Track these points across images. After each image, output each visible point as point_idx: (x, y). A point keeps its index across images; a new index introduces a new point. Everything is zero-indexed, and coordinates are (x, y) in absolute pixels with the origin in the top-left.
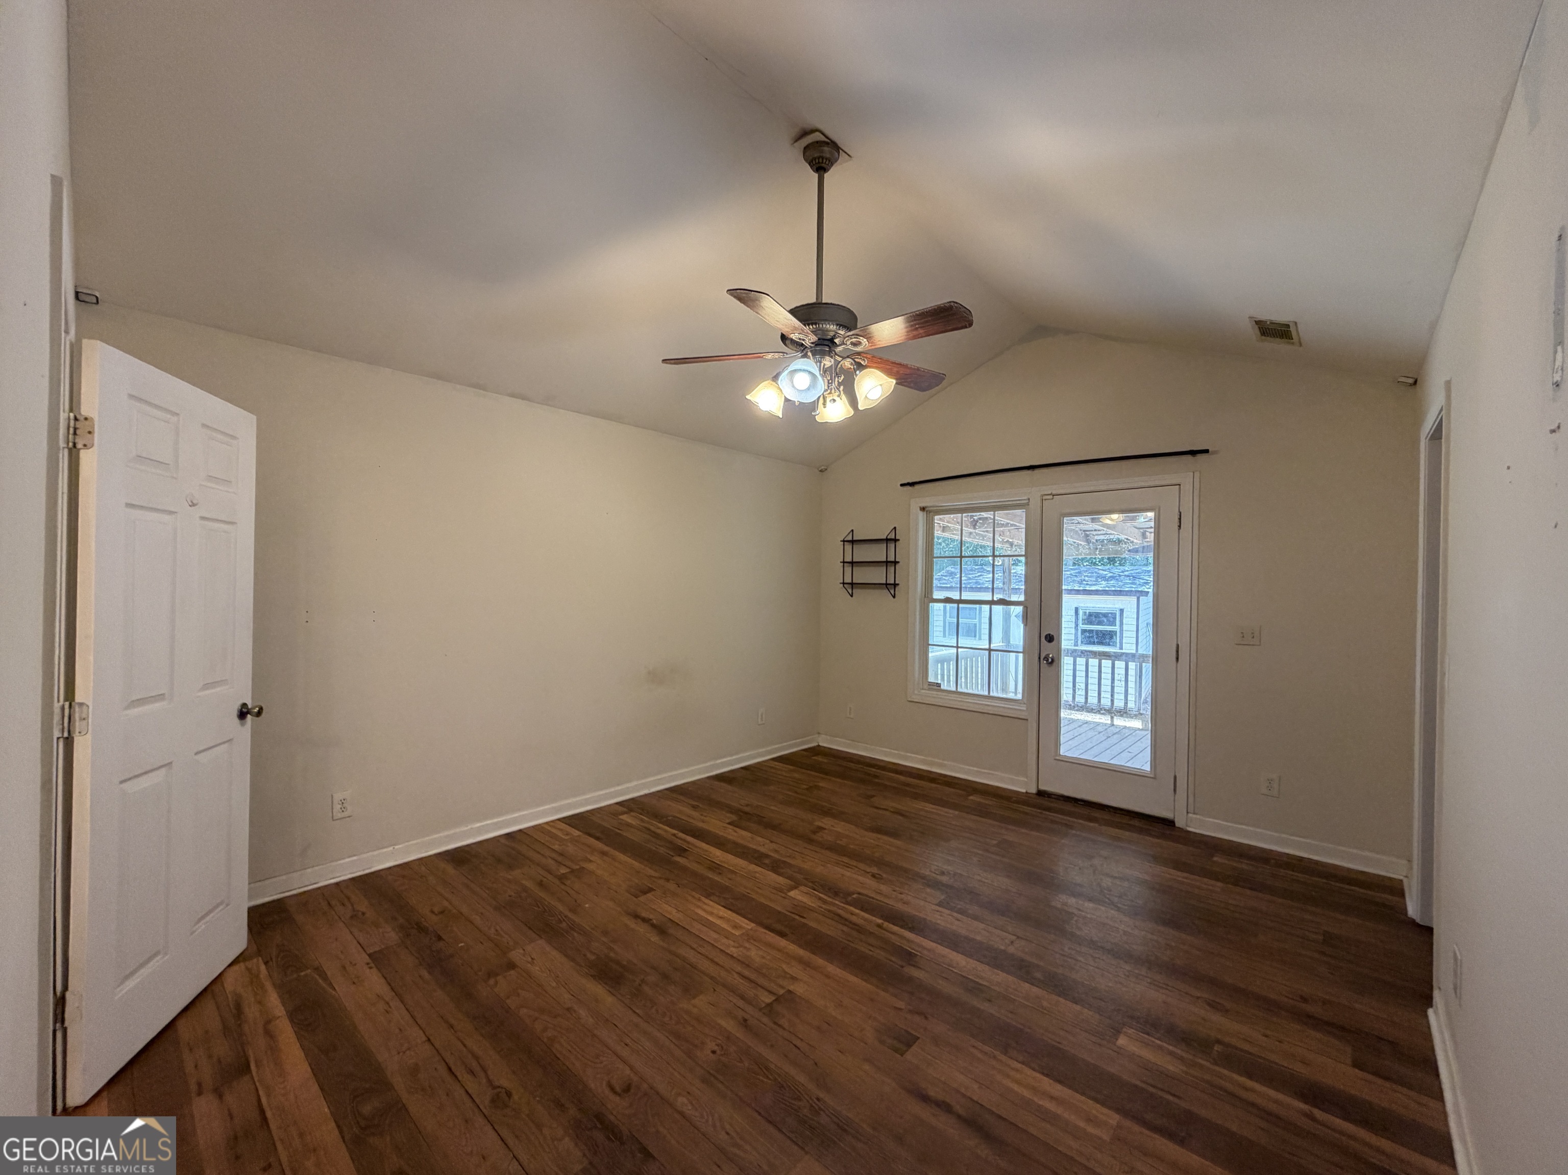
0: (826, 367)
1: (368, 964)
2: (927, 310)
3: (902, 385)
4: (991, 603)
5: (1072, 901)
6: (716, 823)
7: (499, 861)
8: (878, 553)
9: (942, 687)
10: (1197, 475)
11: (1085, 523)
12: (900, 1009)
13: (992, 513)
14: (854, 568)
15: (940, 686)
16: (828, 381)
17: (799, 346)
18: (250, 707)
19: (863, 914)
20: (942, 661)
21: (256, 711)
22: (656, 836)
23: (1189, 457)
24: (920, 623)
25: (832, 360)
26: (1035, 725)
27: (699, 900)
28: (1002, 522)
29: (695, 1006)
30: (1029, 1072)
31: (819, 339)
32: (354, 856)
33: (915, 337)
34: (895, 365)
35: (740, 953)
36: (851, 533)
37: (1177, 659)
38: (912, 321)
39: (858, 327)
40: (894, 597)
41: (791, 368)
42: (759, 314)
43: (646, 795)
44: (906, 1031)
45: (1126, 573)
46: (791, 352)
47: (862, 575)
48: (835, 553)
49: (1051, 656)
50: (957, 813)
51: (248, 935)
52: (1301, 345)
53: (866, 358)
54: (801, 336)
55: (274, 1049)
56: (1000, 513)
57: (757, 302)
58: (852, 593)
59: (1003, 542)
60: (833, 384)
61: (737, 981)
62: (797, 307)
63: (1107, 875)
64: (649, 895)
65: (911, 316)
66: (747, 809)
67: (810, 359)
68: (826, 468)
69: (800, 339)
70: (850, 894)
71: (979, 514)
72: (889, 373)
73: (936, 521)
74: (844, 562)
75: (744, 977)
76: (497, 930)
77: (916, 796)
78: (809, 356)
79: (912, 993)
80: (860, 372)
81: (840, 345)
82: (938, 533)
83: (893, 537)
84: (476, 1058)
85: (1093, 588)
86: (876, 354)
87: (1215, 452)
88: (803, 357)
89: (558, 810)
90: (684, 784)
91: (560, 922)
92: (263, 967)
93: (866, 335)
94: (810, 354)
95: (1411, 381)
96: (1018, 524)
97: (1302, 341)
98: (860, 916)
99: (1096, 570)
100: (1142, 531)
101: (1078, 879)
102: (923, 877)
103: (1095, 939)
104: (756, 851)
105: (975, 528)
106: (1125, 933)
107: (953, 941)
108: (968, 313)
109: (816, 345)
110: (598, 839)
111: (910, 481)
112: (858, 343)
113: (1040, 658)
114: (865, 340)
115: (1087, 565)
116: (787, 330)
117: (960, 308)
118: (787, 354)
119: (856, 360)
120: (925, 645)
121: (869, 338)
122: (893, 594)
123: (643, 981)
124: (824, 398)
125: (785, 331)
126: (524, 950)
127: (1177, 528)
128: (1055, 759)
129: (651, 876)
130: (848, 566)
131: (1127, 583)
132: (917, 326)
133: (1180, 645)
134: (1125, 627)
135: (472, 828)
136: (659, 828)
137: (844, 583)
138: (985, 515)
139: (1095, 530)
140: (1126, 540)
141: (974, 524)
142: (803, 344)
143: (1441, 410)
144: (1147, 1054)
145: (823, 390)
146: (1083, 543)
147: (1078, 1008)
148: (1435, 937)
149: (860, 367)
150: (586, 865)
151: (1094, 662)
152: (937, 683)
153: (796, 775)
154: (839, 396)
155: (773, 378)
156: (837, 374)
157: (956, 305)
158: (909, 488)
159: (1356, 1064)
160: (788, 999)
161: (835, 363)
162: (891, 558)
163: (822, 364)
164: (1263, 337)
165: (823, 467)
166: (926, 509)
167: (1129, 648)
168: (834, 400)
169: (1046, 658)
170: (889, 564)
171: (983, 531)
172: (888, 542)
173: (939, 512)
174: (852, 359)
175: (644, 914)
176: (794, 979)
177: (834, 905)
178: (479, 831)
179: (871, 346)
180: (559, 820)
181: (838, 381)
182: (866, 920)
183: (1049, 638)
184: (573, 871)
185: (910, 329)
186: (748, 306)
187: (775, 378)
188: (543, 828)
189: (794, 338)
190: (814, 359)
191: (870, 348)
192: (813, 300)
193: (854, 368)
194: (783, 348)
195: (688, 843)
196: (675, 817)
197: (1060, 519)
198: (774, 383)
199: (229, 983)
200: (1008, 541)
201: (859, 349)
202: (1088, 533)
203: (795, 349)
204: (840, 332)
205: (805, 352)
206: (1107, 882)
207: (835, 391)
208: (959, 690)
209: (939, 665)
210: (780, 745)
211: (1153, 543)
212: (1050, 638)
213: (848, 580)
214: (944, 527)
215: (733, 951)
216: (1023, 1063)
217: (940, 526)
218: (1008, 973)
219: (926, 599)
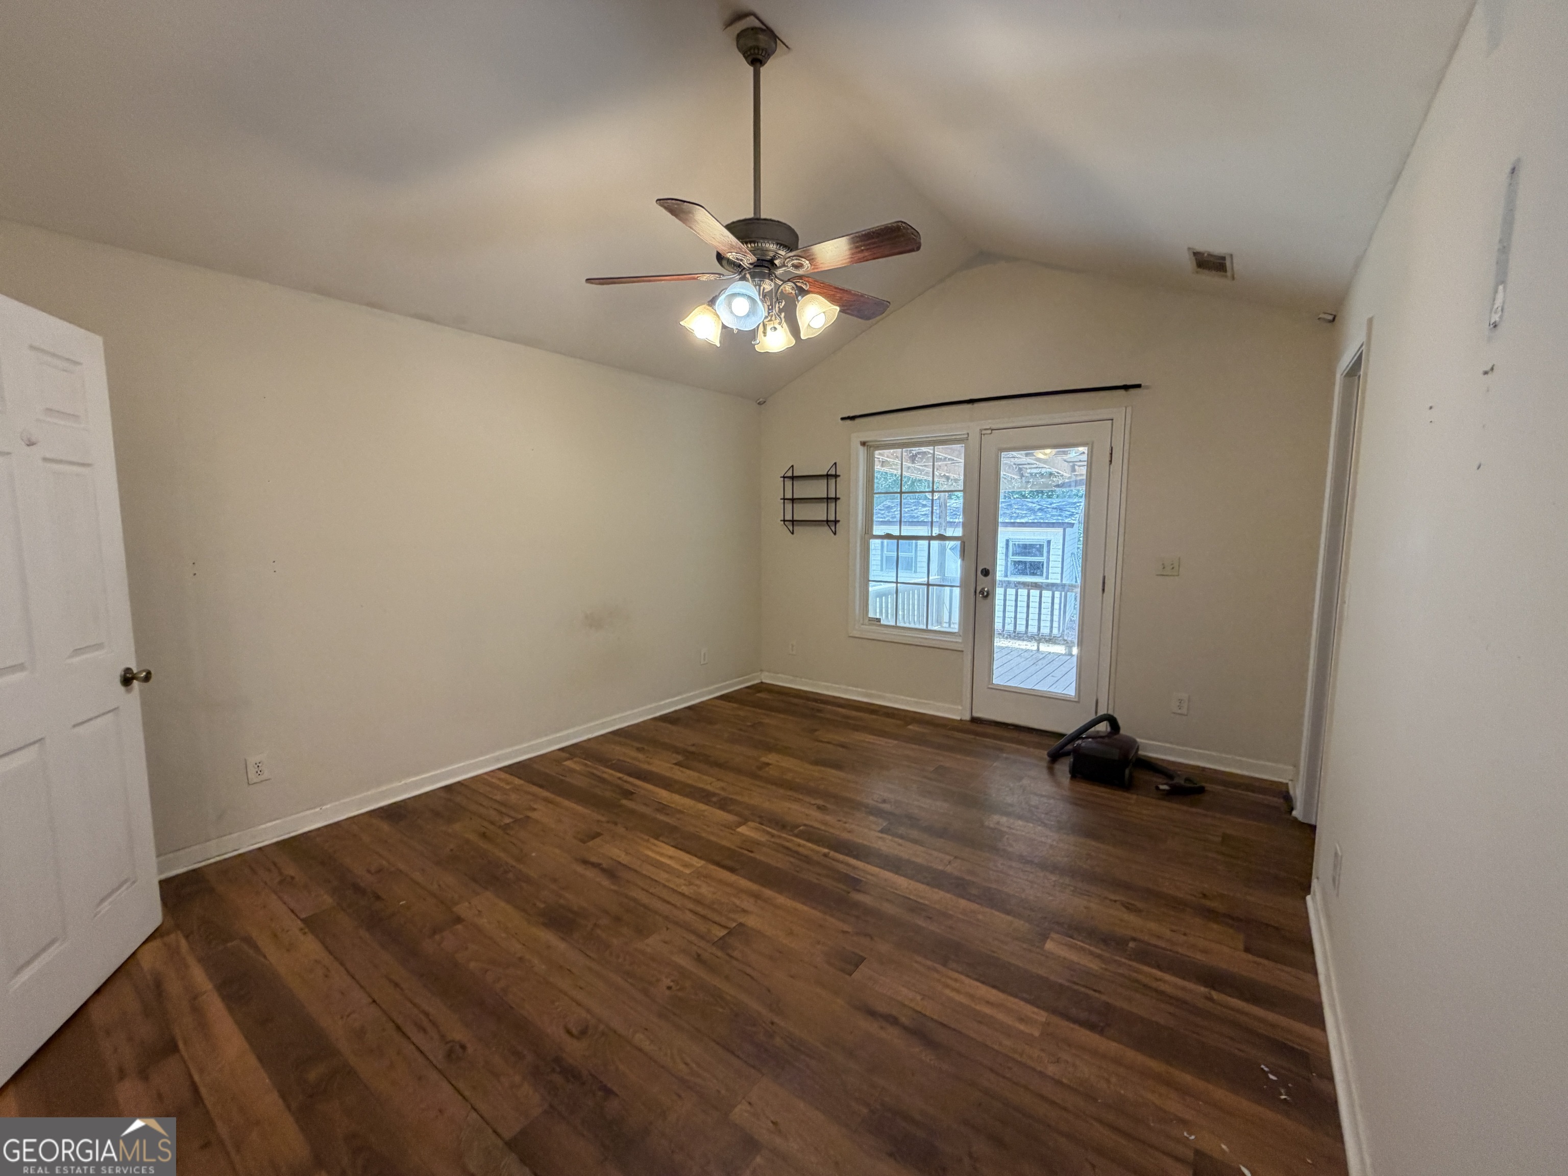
0: (765, 291)
1: (301, 929)
2: (874, 230)
3: (846, 313)
4: (930, 538)
5: (1004, 820)
6: (662, 765)
7: (437, 814)
8: (818, 489)
9: (882, 622)
10: (1129, 410)
11: (1020, 457)
12: (847, 932)
13: (932, 448)
14: (794, 505)
15: (880, 621)
16: (768, 306)
17: (737, 266)
18: (135, 671)
19: (809, 845)
20: (880, 595)
21: (142, 675)
22: (603, 780)
23: (1122, 392)
24: (861, 559)
25: (773, 284)
26: (970, 657)
27: (648, 841)
28: (940, 457)
29: (647, 945)
30: (967, 981)
31: (758, 260)
32: (277, 819)
33: (860, 260)
34: (838, 291)
35: (692, 891)
36: (791, 469)
37: (1103, 590)
38: (857, 242)
39: (800, 247)
40: (835, 534)
41: (729, 292)
42: (693, 229)
43: (589, 740)
44: (853, 953)
45: (1054, 505)
46: (728, 274)
47: (803, 512)
48: (775, 489)
49: (986, 589)
50: (896, 742)
51: (163, 910)
52: (1233, 278)
53: (809, 282)
54: (740, 256)
55: (203, 1025)
56: (939, 448)
57: (691, 215)
58: (793, 530)
59: (940, 476)
60: (774, 311)
61: (689, 917)
62: (733, 223)
63: (1036, 794)
64: (598, 841)
65: (856, 237)
66: (693, 749)
67: (749, 282)
68: (764, 400)
69: (737, 259)
70: (797, 826)
71: (917, 448)
72: (832, 299)
73: (876, 456)
74: (784, 499)
75: (695, 913)
76: (439, 886)
77: (856, 728)
78: (748, 279)
79: (858, 917)
80: (803, 297)
81: (780, 267)
82: (877, 467)
83: (834, 473)
84: (427, 1015)
85: (1023, 521)
86: (818, 278)
87: (1147, 387)
88: (741, 279)
89: (498, 760)
90: (628, 727)
91: (506, 872)
92: (183, 943)
93: (808, 256)
94: (748, 276)
95: (1331, 318)
96: (955, 459)
97: (1235, 276)
98: (808, 847)
99: (1025, 503)
100: (1071, 464)
101: (1009, 800)
102: (866, 806)
103: (1025, 854)
104: (703, 790)
105: (913, 462)
106: (1051, 846)
107: (895, 865)
108: (916, 234)
109: (755, 266)
110: (541, 786)
111: (852, 415)
112: (799, 265)
113: (975, 592)
114: (807, 262)
115: (1017, 498)
116: (723, 248)
117: (908, 229)
118: (723, 275)
119: (798, 284)
120: (866, 581)
121: (811, 260)
122: (834, 530)
123: (596, 925)
124: (765, 326)
125: (722, 249)
126: (470, 903)
127: (1108, 463)
128: (989, 688)
129: (598, 821)
130: (788, 503)
131: (1054, 516)
132: (862, 248)
133: (1106, 577)
134: (1051, 558)
135: (406, 784)
136: (604, 772)
137: (784, 521)
138: (924, 449)
139: (1029, 464)
140: (1056, 474)
141: (913, 459)
142: (740, 264)
143: (1362, 346)
144: (1073, 956)
145: (764, 317)
146: (1016, 477)
147: (1010, 918)
148: (1317, 835)
149: (802, 292)
150: (530, 814)
151: (1023, 592)
152: (877, 619)
153: (741, 713)
154: (780, 323)
155: (709, 302)
156: (777, 300)
157: (904, 225)
158: (848, 422)
159: (1247, 950)
160: (740, 931)
161: (775, 286)
162: (832, 495)
163: (762, 288)
164: (1199, 269)
165: (761, 400)
166: (867, 444)
167: (1054, 578)
168: (775, 329)
169: (982, 592)
170: (829, 501)
171: (921, 466)
172: (829, 478)
173: (879, 447)
174: (794, 283)
175: (594, 859)
176: (744, 911)
177: (780, 837)
178: (416, 785)
179: (814, 269)
180: (500, 769)
181: (779, 307)
182: (812, 850)
183: (984, 572)
184: (516, 821)
185: (853, 251)
186: (680, 220)
187: (712, 302)
188: (485, 779)
189: (731, 258)
190: (753, 281)
191: (812, 271)
192: (750, 215)
193: (795, 293)
194: (718, 268)
195: (635, 785)
196: (619, 760)
197: (998, 453)
198: (710, 308)
199: (147, 962)
200: (945, 475)
201: (800, 272)
202: (1021, 466)
203: (732, 270)
204: (780, 252)
205: (743, 274)
206: (1035, 800)
207: (776, 318)
208: (898, 625)
209: (878, 599)
210: (724, 684)
211: (1084, 477)
212: (986, 573)
213: (789, 517)
214: (883, 462)
215: (684, 889)
216: (961, 973)
217: (880, 461)
218: (948, 892)
219: (866, 535)
